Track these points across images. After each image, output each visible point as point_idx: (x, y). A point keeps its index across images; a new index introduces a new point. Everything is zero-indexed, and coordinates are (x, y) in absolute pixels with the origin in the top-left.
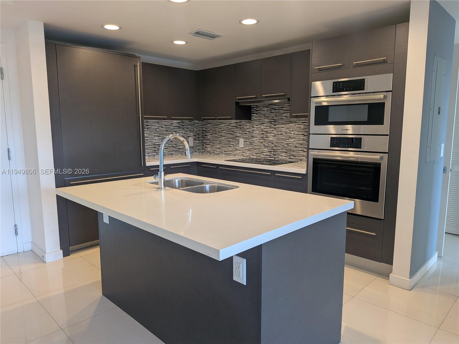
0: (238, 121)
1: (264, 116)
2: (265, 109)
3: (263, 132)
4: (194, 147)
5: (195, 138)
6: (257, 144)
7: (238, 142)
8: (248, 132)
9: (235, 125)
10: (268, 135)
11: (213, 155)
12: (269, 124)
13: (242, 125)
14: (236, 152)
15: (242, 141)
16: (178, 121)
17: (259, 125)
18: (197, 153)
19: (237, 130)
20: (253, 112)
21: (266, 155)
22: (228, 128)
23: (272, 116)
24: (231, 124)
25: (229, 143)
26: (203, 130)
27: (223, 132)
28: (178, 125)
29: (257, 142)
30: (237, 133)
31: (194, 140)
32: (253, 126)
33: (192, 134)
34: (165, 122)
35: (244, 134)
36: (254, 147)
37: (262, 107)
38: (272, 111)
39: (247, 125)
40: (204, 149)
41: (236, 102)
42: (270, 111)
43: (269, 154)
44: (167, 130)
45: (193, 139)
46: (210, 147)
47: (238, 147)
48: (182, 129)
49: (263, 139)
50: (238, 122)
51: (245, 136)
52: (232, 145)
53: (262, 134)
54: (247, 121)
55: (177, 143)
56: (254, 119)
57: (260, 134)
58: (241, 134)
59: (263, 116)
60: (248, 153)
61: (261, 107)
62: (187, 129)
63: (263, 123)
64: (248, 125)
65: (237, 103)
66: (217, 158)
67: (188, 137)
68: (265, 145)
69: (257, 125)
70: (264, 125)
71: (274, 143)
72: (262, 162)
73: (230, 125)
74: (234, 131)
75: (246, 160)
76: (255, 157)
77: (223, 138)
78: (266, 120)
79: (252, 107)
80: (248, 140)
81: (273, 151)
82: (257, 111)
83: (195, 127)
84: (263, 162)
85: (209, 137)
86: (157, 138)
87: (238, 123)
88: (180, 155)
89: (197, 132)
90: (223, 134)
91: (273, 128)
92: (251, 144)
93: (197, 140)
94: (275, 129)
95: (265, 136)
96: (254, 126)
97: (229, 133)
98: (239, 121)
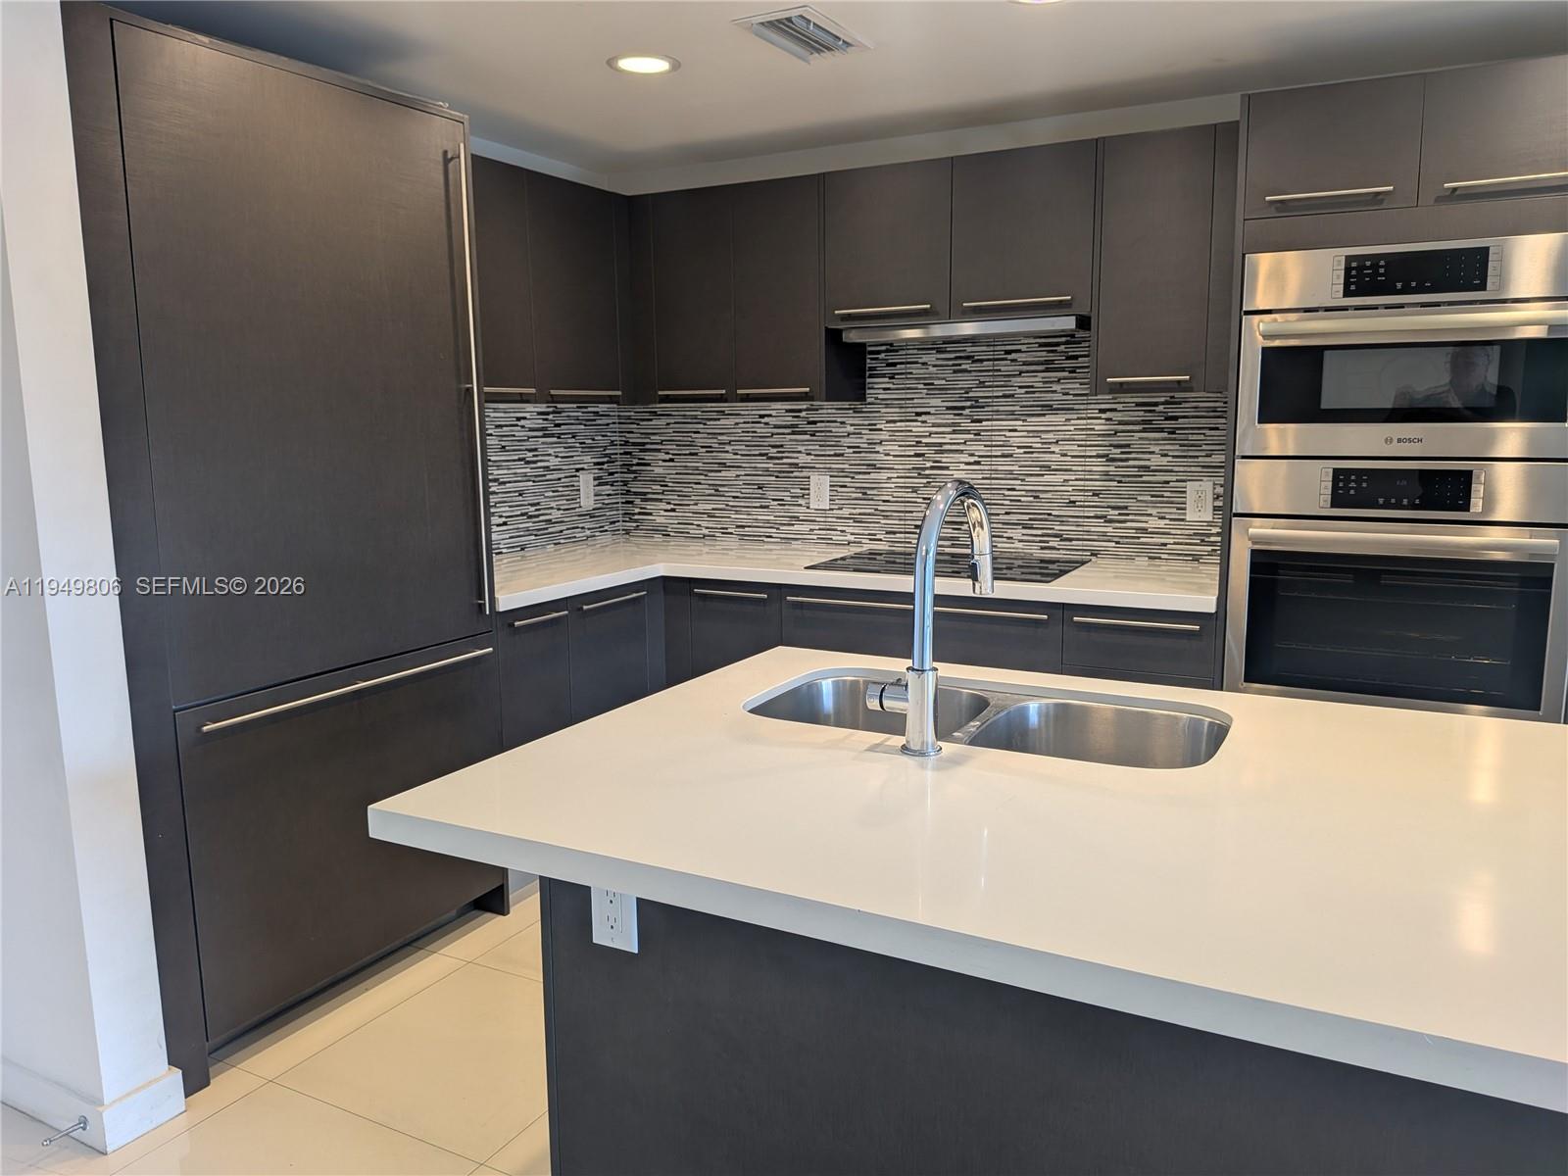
0: (804, 405)
1: (925, 384)
2: (930, 358)
3: (921, 450)
4: (597, 513)
5: (601, 473)
6: (895, 494)
7: (803, 489)
8: (850, 447)
9: (789, 420)
10: (945, 458)
12: (951, 416)
13: (822, 422)
14: (795, 527)
15: (820, 483)
17: (901, 421)
18: (607, 539)
19: (796, 440)
20: (872, 368)
22: (754, 432)
23: (962, 384)
24: (770, 416)
25: (760, 491)
26: (627, 442)
27: (727, 448)
29: (892, 486)
30: (800, 452)
31: (596, 483)
32: (874, 424)
33: (589, 459)
35: (829, 455)
36: (880, 508)
37: (915, 352)
38: (964, 367)
39: (843, 423)
40: (637, 517)
41: (826, 328)
42: (953, 365)
45: (594, 479)
46: (667, 511)
47: (802, 509)
48: (555, 439)
49: (922, 476)
50: (799, 411)
51: (834, 466)
52: (774, 500)
53: (917, 455)
54: (845, 405)
56: (880, 396)
57: (909, 456)
58: (817, 455)
59: (922, 386)
60: (851, 530)
61: (910, 352)
62: (573, 440)
63: (919, 414)
64: (851, 421)
66: (697, 555)
67: (578, 474)
69: (895, 422)
70: (924, 422)
73: (763, 420)
74: (781, 446)
76: (883, 547)
77: (727, 474)
78: (937, 402)
79: (866, 348)
80: (849, 480)
82: (893, 365)
83: (598, 431)
85: (658, 470)
87: (803, 414)
88: (551, 548)
89: (605, 448)
90: (728, 456)
91: (967, 432)
92: (868, 497)
93: (607, 484)
94: (976, 434)
95: (929, 464)
96: (878, 426)
97: (761, 455)
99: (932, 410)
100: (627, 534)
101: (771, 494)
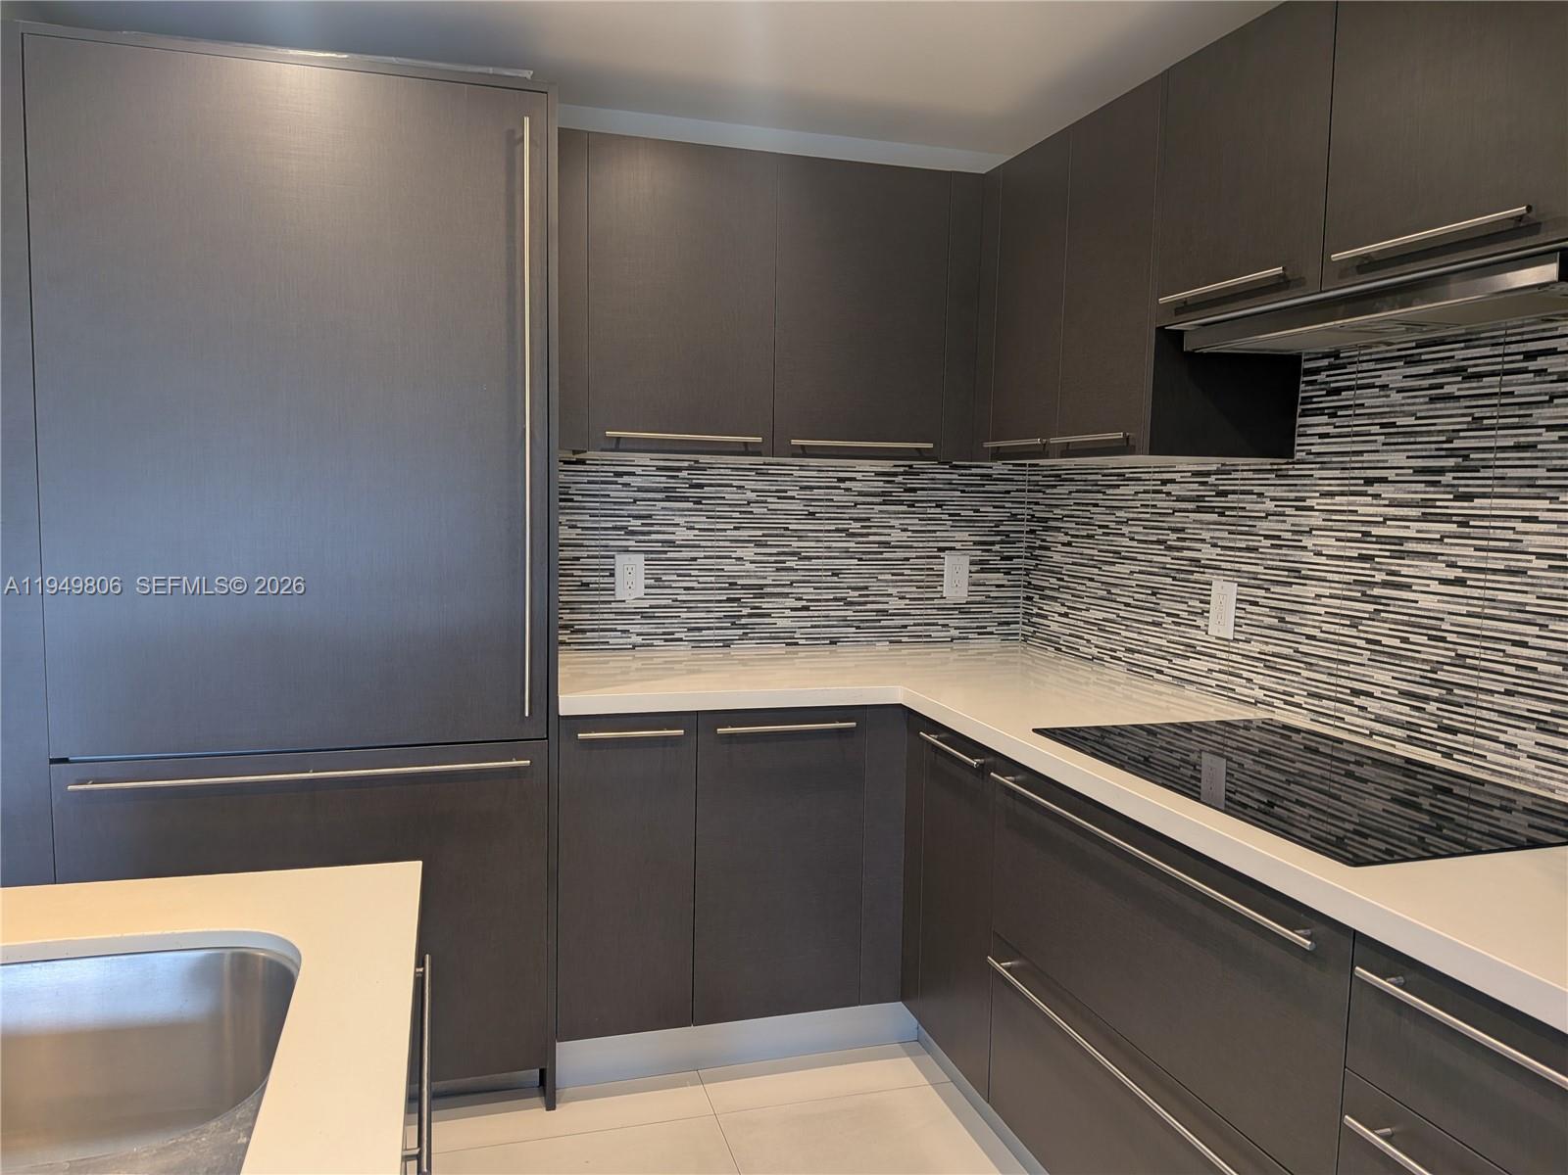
0: (1212, 463)
1: (1383, 425)
2: (1394, 377)
3: (1371, 549)
4: (974, 608)
5: (986, 556)
6: (1326, 627)
7: (1202, 602)
8: (1267, 537)
9: (1193, 489)
10: (1407, 568)
11: (1070, 661)
12: (1421, 487)
13: (1234, 492)
14: (1191, 663)
15: (1224, 594)
16: (886, 466)
17: (1342, 494)
18: (993, 643)
19: (1201, 522)
20: (1307, 400)
21: (1378, 719)
22: (1154, 506)
23: (1443, 424)
24: (1173, 481)
25: (1153, 599)
26: (1033, 516)
27: (1125, 530)
28: (879, 486)
29: (1322, 610)
30: (1203, 541)
31: (975, 568)
32: (1303, 499)
33: (965, 536)
34: (802, 467)
35: (1240, 549)
36: (1302, 648)
37: (1372, 365)
38: (1447, 389)
39: (1260, 495)
40: (1034, 619)
41: (1160, 330)
42: (1432, 387)
43: (1402, 712)
44: (811, 509)
45: (972, 563)
46: (1060, 615)
47: (1200, 635)
48: (905, 508)
49: (1367, 598)
50: (1208, 474)
51: (1245, 568)
52: (1169, 615)
53: (1362, 558)
54: (1265, 463)
55: (871, 583)
56: (1314, 449)
57: (1350, 559)
58: (1224, 548)
59: (1376, 429)
60: (1258, 679)
61: (1365, 367)
62: (938, 510)
63: (1369, 482)
64: (1270, 492)
65: (1170, 341)
66: (1087, 684)
67: (942, 554)
68: (1378, 643)
69: (1332, 494)
70: (1376, 496)
71: (1450, 637)
72: (1352, 767)
73: (1165, 489)
74: (1182, 530)
75: (1246, 728)
76: (1301, 720)
77: (1123, 569)
78: (1398, 459)
79: (1306, 365)
80: (1262, 593)
81: (1435, 692)
82: (1337, 391)
83: (986, 500)
84: (1358, 763)
85: (1057, 557)
86: (749, 553)
87: (1212, 479)
88: (883, 646)
89: (998, 523)
90: (1126, 542)
91: (1447, 518)
92: (1283, 626)
93: (998, 571)
94: (1461, 524)
95: (1380, 577)
96: (1308, 503)
97: (1159, 542)
98: (1214, 468)
99: (1391, 475)
100: (1025, 641)
101: (1167, 605)
